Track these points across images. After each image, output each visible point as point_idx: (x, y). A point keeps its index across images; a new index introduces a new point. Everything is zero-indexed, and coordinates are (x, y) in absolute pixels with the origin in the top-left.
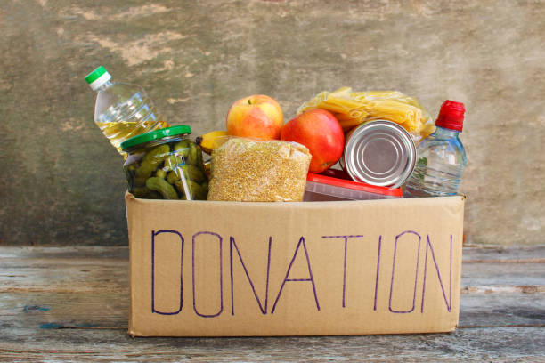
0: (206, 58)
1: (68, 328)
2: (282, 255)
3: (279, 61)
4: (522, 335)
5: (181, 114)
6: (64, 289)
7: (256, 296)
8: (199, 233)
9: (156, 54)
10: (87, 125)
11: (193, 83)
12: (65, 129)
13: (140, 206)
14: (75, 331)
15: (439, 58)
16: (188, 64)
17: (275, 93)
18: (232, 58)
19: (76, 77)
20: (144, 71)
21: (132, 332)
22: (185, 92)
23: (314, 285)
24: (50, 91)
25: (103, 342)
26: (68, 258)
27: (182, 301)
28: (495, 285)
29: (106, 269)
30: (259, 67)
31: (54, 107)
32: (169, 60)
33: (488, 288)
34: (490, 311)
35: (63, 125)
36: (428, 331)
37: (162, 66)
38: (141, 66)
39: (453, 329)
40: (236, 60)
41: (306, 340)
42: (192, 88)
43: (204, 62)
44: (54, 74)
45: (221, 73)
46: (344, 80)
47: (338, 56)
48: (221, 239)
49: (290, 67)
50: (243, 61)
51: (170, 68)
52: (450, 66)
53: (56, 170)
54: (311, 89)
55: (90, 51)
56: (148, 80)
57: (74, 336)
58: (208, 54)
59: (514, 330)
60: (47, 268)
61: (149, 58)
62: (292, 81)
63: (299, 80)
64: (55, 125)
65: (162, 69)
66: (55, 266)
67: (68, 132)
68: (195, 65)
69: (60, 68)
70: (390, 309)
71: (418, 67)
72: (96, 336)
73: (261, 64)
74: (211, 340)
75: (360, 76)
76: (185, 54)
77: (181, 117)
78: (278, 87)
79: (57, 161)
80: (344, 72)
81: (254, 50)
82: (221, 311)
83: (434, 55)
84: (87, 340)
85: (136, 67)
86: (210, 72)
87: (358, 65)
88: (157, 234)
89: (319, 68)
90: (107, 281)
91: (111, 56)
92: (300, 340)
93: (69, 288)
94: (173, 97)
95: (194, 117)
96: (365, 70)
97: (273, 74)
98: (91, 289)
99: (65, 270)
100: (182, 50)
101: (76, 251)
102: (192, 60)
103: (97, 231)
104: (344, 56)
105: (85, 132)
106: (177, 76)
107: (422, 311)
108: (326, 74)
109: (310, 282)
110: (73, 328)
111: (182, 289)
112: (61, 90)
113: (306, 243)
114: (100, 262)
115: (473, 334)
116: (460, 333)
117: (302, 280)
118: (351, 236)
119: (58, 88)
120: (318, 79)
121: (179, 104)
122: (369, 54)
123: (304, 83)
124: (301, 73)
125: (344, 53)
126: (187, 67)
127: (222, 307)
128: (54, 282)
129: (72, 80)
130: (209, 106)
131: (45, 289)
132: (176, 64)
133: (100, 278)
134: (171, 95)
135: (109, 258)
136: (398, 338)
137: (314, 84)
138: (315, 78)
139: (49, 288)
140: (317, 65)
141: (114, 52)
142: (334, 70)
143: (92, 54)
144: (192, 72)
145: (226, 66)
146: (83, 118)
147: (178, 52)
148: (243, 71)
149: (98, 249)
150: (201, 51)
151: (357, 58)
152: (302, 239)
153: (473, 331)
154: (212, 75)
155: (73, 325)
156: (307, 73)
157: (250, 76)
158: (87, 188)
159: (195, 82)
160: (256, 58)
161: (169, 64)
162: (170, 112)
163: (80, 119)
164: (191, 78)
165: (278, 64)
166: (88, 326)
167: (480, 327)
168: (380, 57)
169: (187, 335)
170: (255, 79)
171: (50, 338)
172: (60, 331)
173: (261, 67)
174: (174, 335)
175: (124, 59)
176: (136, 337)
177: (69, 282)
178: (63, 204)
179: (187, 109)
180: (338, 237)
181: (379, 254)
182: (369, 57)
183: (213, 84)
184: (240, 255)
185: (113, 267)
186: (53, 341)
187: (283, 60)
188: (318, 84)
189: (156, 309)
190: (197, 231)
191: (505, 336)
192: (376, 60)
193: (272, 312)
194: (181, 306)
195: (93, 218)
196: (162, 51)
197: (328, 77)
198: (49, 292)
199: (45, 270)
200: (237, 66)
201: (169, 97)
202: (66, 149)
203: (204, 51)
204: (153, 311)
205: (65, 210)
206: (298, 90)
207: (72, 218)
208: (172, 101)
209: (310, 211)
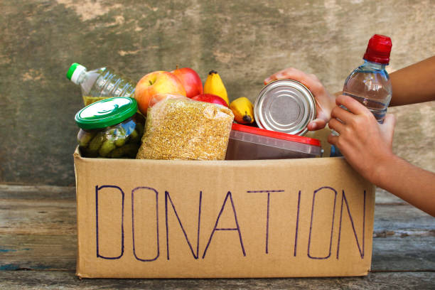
0: (154, 13)
1: (24, 269)
2: (211, 208)
3: (221, 16)
4: (428, 280)
5: (131, 65)
6: (22, 230)
7: (188, 243)
8: (138, 188)
9: (107, 10)
10: (45, 75)
11: (142, 37)
12: (25, 79)
13: (84, 164)
14: (29, 273)
15: (371, 13)
16: (137, 19)
17: (218, 45)
18: (178, 14)
19: (34, 32)
20: (97, 26)
21: (79, 274)
22: (135, 45)
23: (240, 234)
24: (11, 44)
25: (54, 283)
26: (27, 199)
27: (123, 247)
28: (411, 229)
29: (61, 210)
30: (203, 21)
31: (14, 59)
32: (119, 15)
33: (404, 232)
34: (403, 255)
35: (24, 76)
36: (343, 275)
37: (113, 20)
38: (94, 21)
39: (366, 274)
40: (181, 15)
41: (233, 282)
42: (141, 41)
43: (153, 17)
44: (14, 28)
45: (168, 27)
46: (281, 34)
47: (276, 11)
48: (157, 193)
49: (231, 22)
50: (188, 16)
51: (121, 23)
52: (380, 20)
53: (17, 117)
54: (251, 42)
55: (47, 7)
56: (100, 34)
57: (29, 278)
58: (155, 9)
59: (422, 275)
60: (9, 209)
61: (102, 13)
62: (234, 34)
63: (239, 33)
64: (16, 75)
65: (113, 24)
66: (16, 208)
67: (28, 83)
68: (144, 19)
69: (20, 23)
70: (308, 255)
71: (350, 21)
72: (48, 277)
73: (205, 18)
74: (149, 282)
75: (296, 30)
76: (135, 9)
77: (131, 68)
78: (221, 40)
79: (18, 108)
80: (281, 26)
81: (198, 6)
82: (158, 256)
83: (365, 10)
84: (39, 282)
85: (89, 22)
86: (157, 26)
87: (295, 19)
88: (100, 189)
89: (258, 22)
90: (62, 222)
91: (66, 12)
92: (228, 282)
93: (27, 230)
94: (124, 50)
95: (143, 68)
96: (301, 24)
97: (216, 28)
98: (46, 231)
99: (25, 212)
100: (131, 6)
101: (36, 190)
102: (141, 15)
103: (56, 172)
104: (281, 11)
105: (43, 82)
106: (127, 30)
107: (337, 258)
108: (265, 28)
109: (237, 231)
110: (28, 270)
111: (123, 237)
112: (21, 43)
113: (233, 197)
114: (56, 204)
115: (384, 278)
116: (372, 277)
117: (229, 229)
118: (273, 191)
119: (18, 42)
120: (257, 33)
121: (130, 56)
122: (305, 9)
123: (244, 36)
124: (242, 27)
125: (281, 8)
126: (137, 22)
127: (159, 253)
128: (14, 224)
129: (30, 34)
130: (157, 58)
131: (6, 230)
132: (126, 19)
133: (55, 220)
134: (122, 48)
135: (66, 199)
136: (316, 281)
137: (253, 38)
138: (254, 31)
139: (9, 230)
140: (256, 20)
141: (69, 8)
142: (272, 24)
143: (48, 10)
144: (141, 27)
145: (172, 20)
146: (41, 69)
147: (128, 8)
148: (188, 24)
149: (56, 189)
150: (149, 7)
151: (294, 13)
152: (229, 193)
153: (385, 275)
154: (159, 29)
155: (29, 267)
156: (247, 27)
157: (193, 30)
158: (46, 133)
159: (145, 36)
160: (200, 13)
161: (120, 19)
162: (121, 64)
163: (38, 70)
164: (139, 32)
165: (220, 19)
166: (41, 267)
167: (391, 271)
168: (315, 12)
169: (128, 277)
170: (199, 33)
171: (7, 279)
172: (16, 273)
173: (204, 22)
174: (116, 276)
175: (78, 14)
176: (83, 278)
177: (28, 224)
178: (24, 147)
179: (136, 60)
180: (261, 192)
181: (298, 207)
182: (304, 12)
183: (160, 38)
184: (174, 207)
185: (68, 208)
186: (9, 282)
187: (225, 15)
188: (257, 37)
189: (100, 254)
190: (135, 186)
191: (413, 281)
192: (311, 14)
193: (203, 257)
194: (123, 251)
195: (51, 160)
196: (113, 7)
197: (267, 31)
198: (9, 233)
199: (7, 211)
200: (182, 21)
201: (120, 50)
202: (26, 98)
203: (152, 7)
204: (98, 256)
205: (27, 153)
206: (239, 43)
207: (34, 161)
208: (123, 53)
209: (236, 169)
